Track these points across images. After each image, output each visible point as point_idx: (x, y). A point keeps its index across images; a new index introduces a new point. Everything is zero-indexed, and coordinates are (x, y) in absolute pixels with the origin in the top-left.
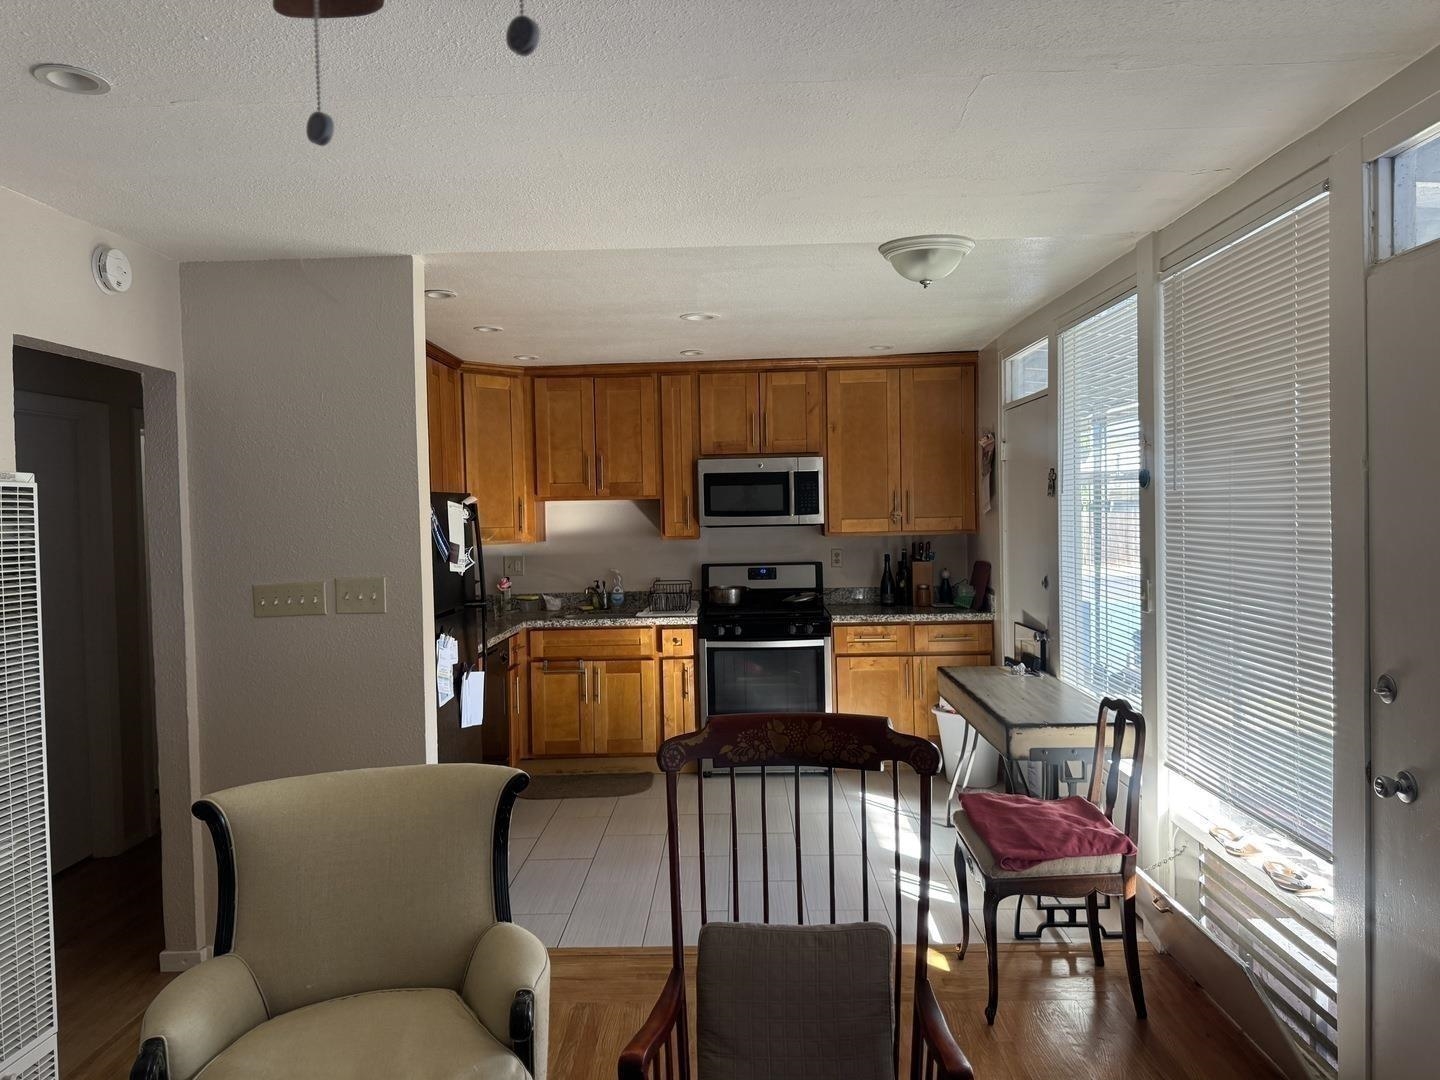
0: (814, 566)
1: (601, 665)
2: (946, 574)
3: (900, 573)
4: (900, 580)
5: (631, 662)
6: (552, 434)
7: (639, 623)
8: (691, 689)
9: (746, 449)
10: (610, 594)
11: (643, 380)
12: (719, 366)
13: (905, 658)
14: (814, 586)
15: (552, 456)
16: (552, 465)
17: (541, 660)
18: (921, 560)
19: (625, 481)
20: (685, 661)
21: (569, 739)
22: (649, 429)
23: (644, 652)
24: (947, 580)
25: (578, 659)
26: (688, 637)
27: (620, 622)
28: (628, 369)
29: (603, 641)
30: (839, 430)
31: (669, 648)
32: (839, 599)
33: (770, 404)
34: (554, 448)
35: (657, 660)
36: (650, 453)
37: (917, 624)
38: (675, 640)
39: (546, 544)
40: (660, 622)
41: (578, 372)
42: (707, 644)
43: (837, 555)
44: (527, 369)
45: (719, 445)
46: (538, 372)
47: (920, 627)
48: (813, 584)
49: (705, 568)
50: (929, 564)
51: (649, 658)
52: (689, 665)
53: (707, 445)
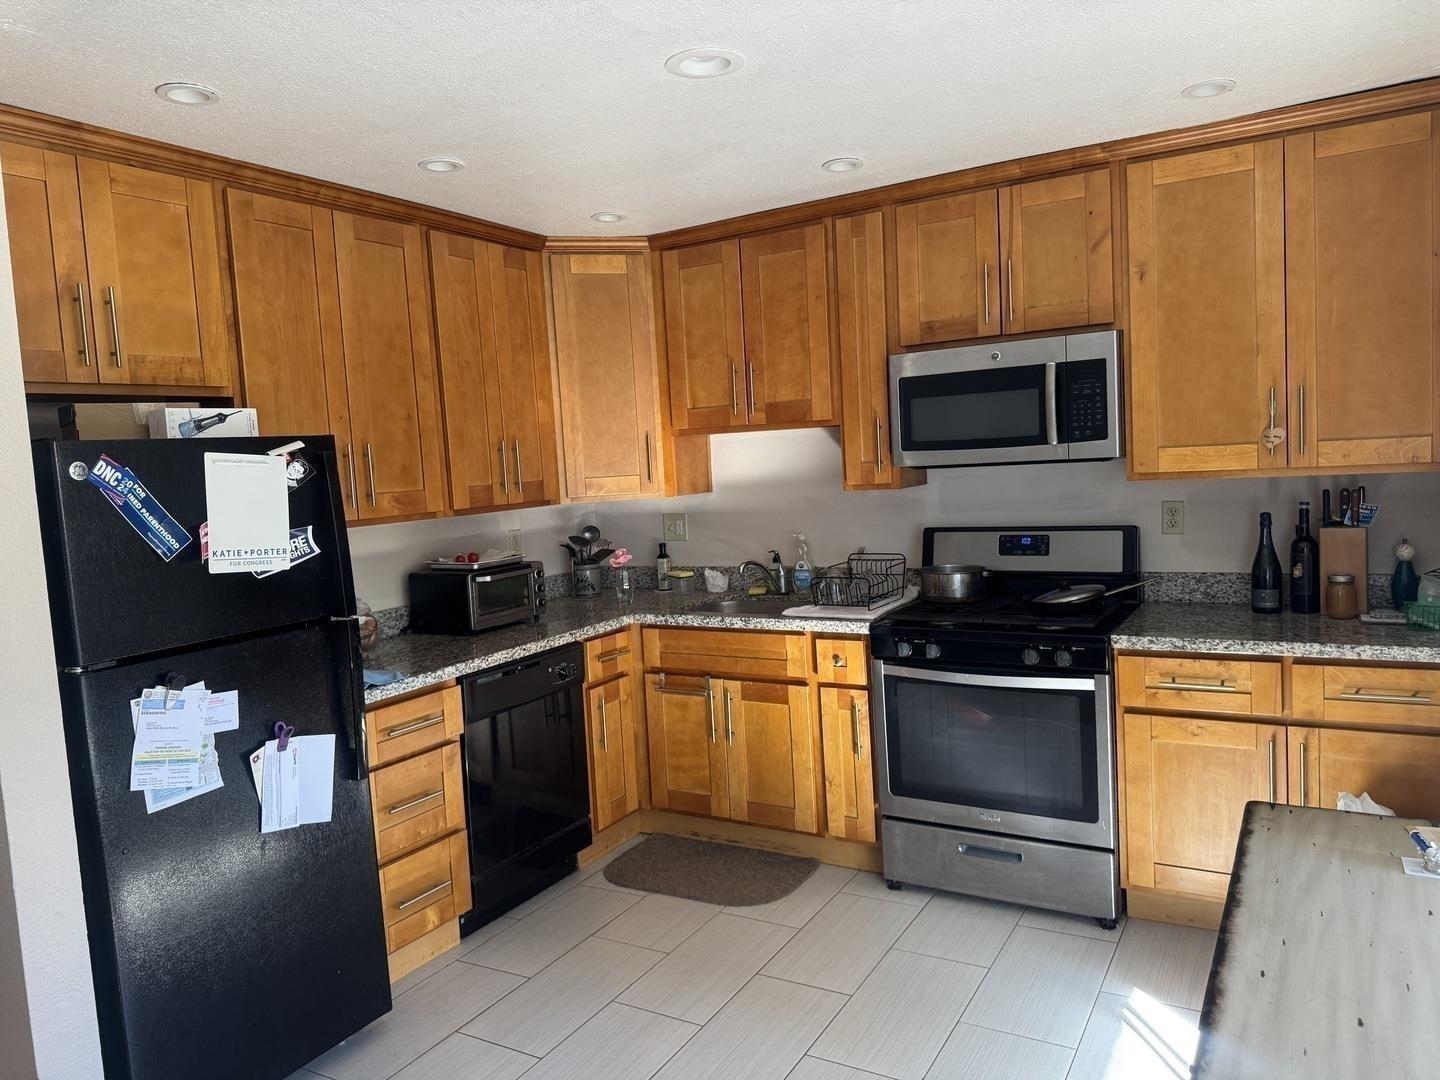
0: (1120, 534)
1: (735, 686)
2: (1405, 552)
3: (1295, 549)
4: (1294, 564)
5: (770, 686)
6: (689, 334)
7: (781, 625)
8: (865, 740)
9: (976, 331)
10: (790, 571)
11: (809, 230)
12: (927, 188)
13: (1269, 729)
14: (1118, 568)
15: (689, 365)
16: (690, 380)
17: (655, 671)
18: (1340, 524)
19: (786, 398)
20: (853, 692)
21: (698, 792)
22: (819, 312)
23: (793, 672)
24: (1410, 564)
25: (704, 674)
26: (856, 653)
27: (756, 623)
28: (786, 216)
29: (736, 650)
30: (1153, 277)
31: (827, 670)
32: (1176, 594)
33: (1018, 242)
34: (692, 356)
35: (813, 686)
36: (820, 352)
37: (1299, 661)
38: (836, 657)
39: (712, 497)
40: (811, 626)
41: (717, 233)
42: (883, 669)
43: (1173, 512)
44: (651, 239)
45: (929, 327)
46: (666, 242)
47: (1304, 669)
48: (1116, 566)
49: (929, 535)
50: (1358, 533)
51: (802, 683)
52: (861, 701)
53: (909, 330)
